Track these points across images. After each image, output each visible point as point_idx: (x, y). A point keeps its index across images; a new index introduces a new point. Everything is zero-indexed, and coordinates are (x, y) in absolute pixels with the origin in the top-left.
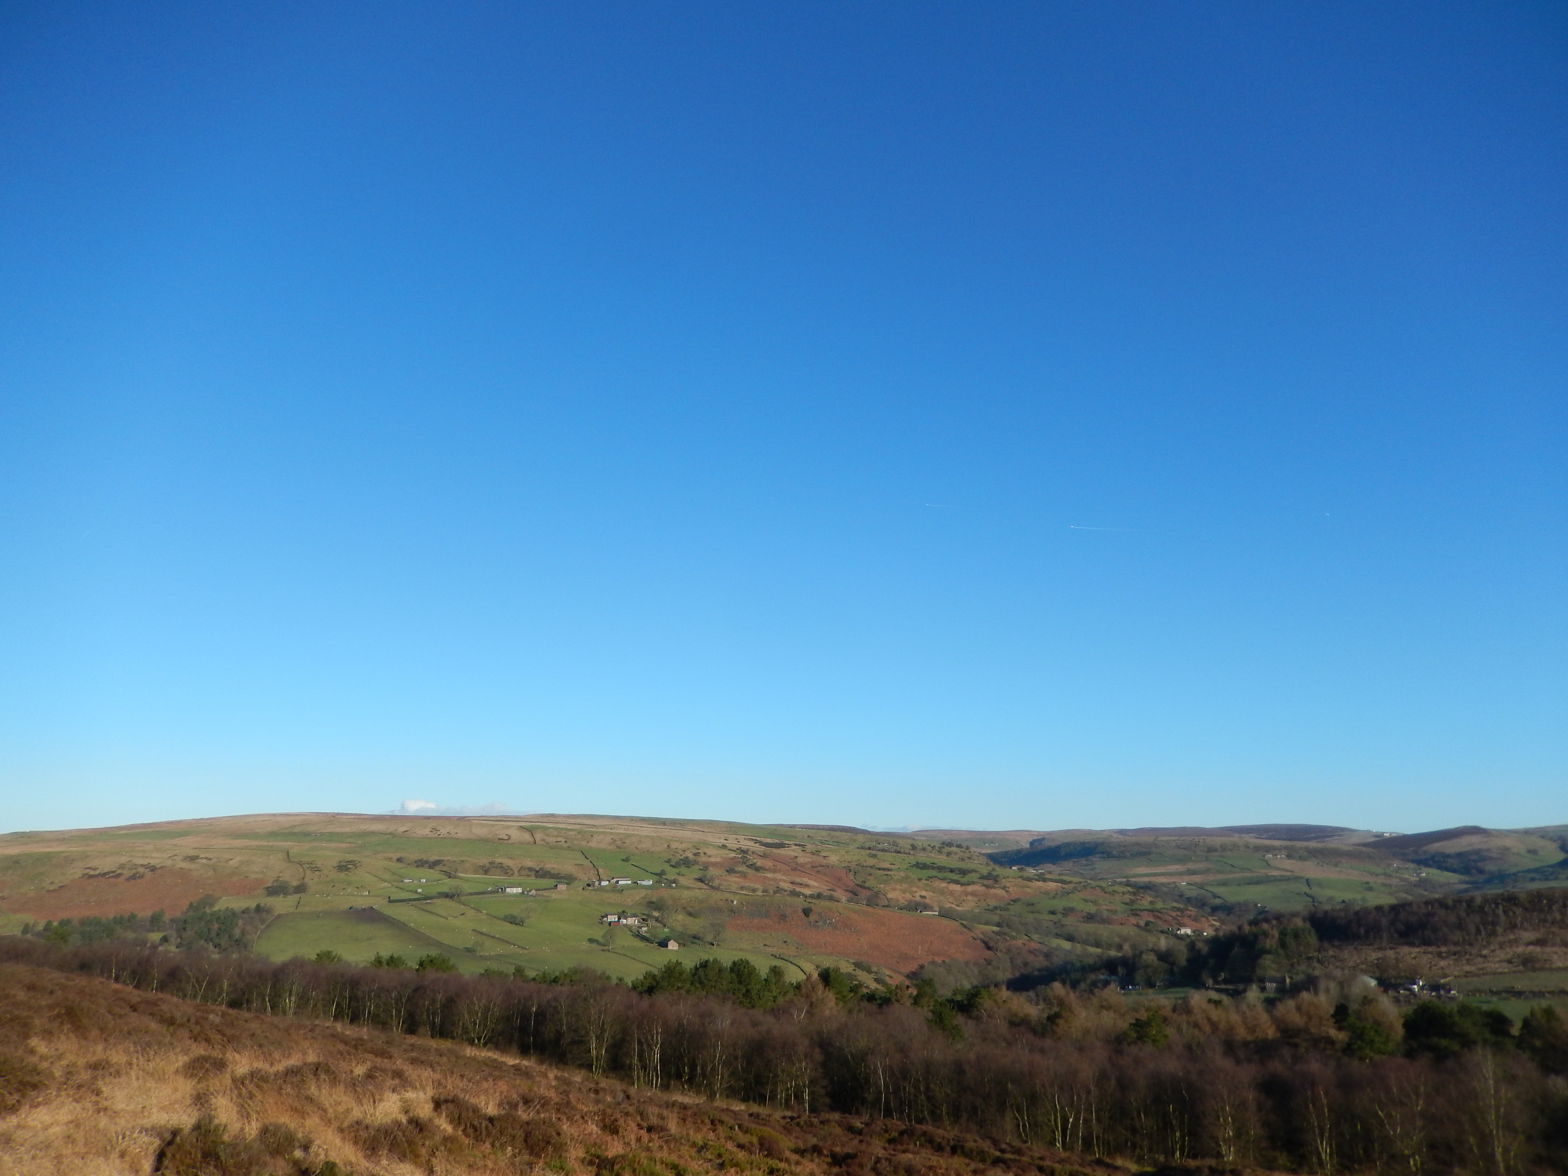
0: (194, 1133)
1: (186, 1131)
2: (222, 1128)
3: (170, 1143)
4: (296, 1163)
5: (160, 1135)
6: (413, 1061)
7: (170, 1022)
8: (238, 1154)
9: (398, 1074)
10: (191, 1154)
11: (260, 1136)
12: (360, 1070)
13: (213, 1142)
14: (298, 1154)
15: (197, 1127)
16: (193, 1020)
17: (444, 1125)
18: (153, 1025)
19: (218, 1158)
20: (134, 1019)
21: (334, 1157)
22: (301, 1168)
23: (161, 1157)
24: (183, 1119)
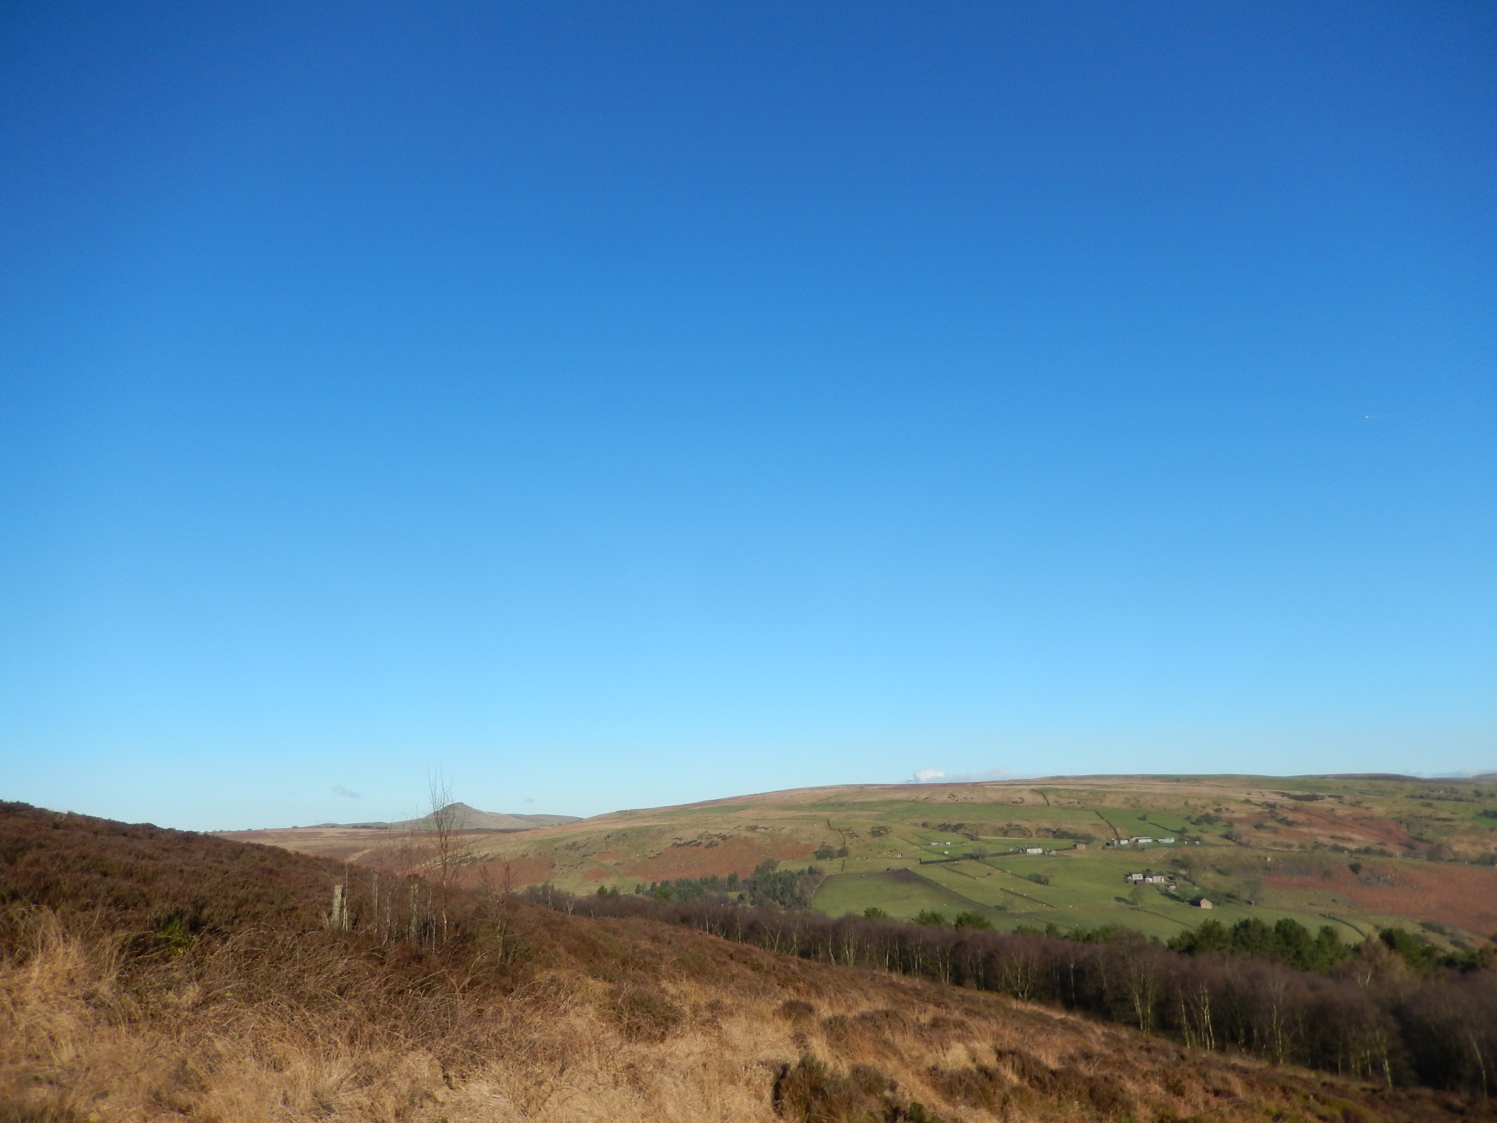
0: (802, 1069)
1: (793, 1067)
2: (823, 1066)
3: (783, 1076)
4: (887, 1102)
5: (773, 1068)
6: (968, 1012)
7: (760, 969)
8: (840, 1091)
9: (960, 1025)
10: (801, 1088)
11: (853, 1075)
12: (925, 1019)
13: (817, 1078)
14: (887, 1093)
15: (803, 1064)
16: (777, 969)
17: (1012, 1077)
18: (749, 972)
19: (824, 1093)
20: (735, 967)
21: (920, 1100)
22: (891, 1107)
23: (777, 1088)
24: (790, 1056)
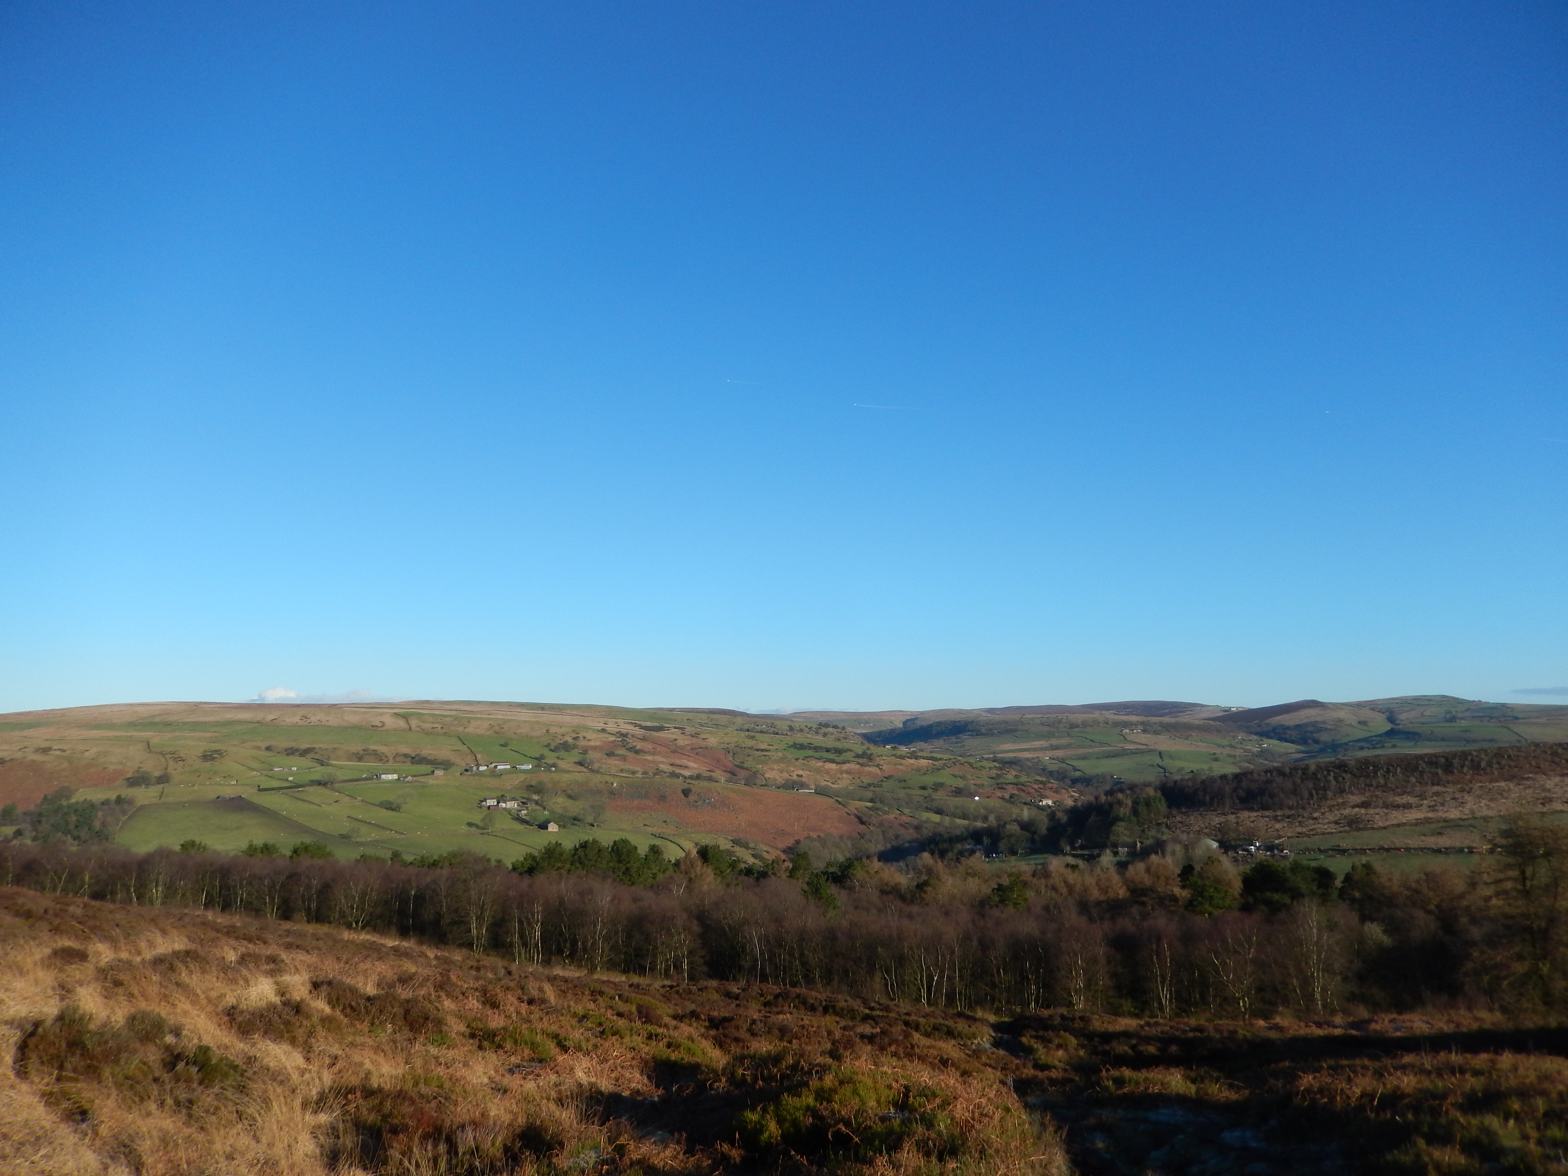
0: (58, 1024)
1: (49, 1022)
2: (88, 1017)
3: (32, 1034)
4: (168, 1048)
5: (20, 1026)
6: (289, 947)
7: (28, 915)
8: (106, 1042)
9: (273, 959)
10: (54, 1044)
11: (128, 1023)
12: (232, 956)
13: (78, 1031)
14: (169, 1039)
15: (61, 1018)
16: (51, 912)
17: (321, 1006)
18: (8, 919)
19: (84, 1047)
21: (207, 1041)
22: (172, 1054)
23: (23, 1048)
24: (46, 1009)
